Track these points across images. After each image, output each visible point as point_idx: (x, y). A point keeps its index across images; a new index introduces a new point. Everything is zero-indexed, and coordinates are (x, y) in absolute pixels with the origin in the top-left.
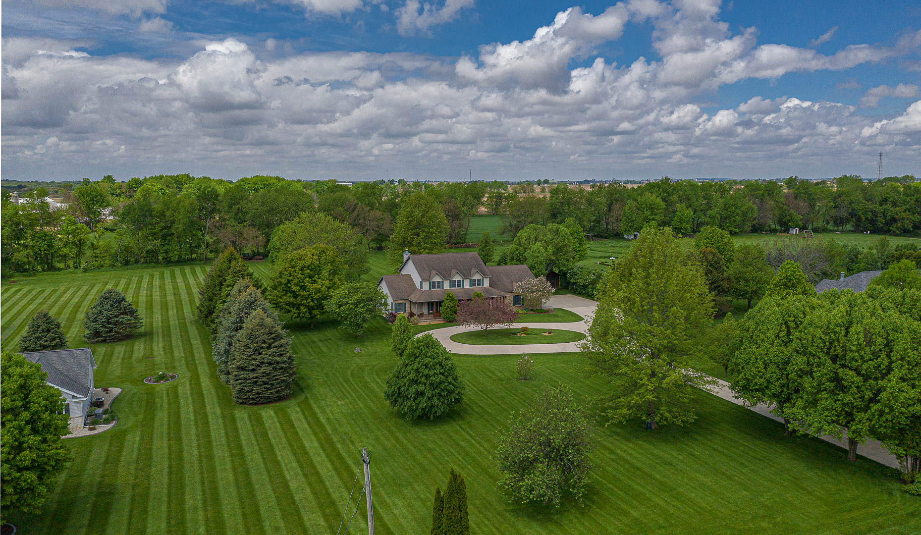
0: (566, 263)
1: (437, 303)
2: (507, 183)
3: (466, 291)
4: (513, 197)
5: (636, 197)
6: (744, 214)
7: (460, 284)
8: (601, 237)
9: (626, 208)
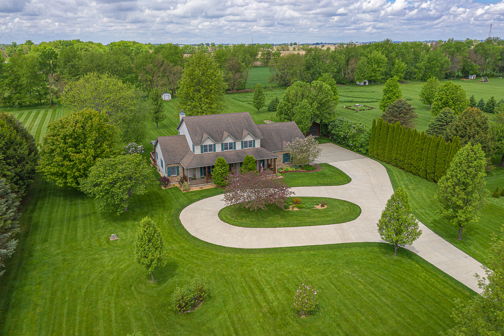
0: (328, 116)
1: (209, 167)
2: (273, 45)
3: (238, 153)
4: (278, 54)
5: (366, 54)
6: (442, 65)
7: (232, 146)
8: (340, 83)
9: (360, 62)
